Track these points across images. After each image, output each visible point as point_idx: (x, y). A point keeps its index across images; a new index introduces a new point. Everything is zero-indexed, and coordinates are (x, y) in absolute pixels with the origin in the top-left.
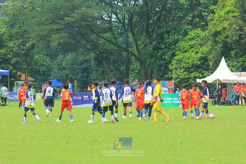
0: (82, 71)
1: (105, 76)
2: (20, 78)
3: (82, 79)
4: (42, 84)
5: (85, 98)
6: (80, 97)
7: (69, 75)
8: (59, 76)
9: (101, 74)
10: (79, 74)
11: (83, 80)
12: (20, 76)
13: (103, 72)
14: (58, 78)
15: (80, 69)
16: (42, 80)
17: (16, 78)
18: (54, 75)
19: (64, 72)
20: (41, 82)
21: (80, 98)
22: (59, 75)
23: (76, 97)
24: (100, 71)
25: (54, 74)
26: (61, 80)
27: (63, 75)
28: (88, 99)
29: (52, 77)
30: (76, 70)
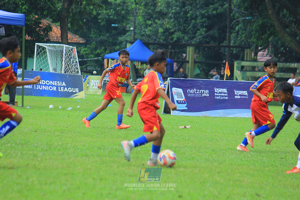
0: (207, 24)
1: (269, 37)
2: (47, 35)
3: (207, 45)
4: (102, 53)
5: (220, 93)
6: (207, 91)
7: (173, 33)
8: (148, 33)
9: (257, 31)
10: (199, 30)
11: (209, 48)
12: (49, 29)
13: (263, 28)
14: (144, 38)
15: (202, 18)
16: (102, 43)
17: (38, 34)
18: (134, 30)
19: (162, 25)
20: (101, 47)
21: (206, 93)
22: (148, 31)
23: (195, 90)
24: (255, 25)
25: (135, 28)
26: (151, 44)
27: (158, 30)
28: (227, 98)
29: (128, 37)
30: (191, 20)
